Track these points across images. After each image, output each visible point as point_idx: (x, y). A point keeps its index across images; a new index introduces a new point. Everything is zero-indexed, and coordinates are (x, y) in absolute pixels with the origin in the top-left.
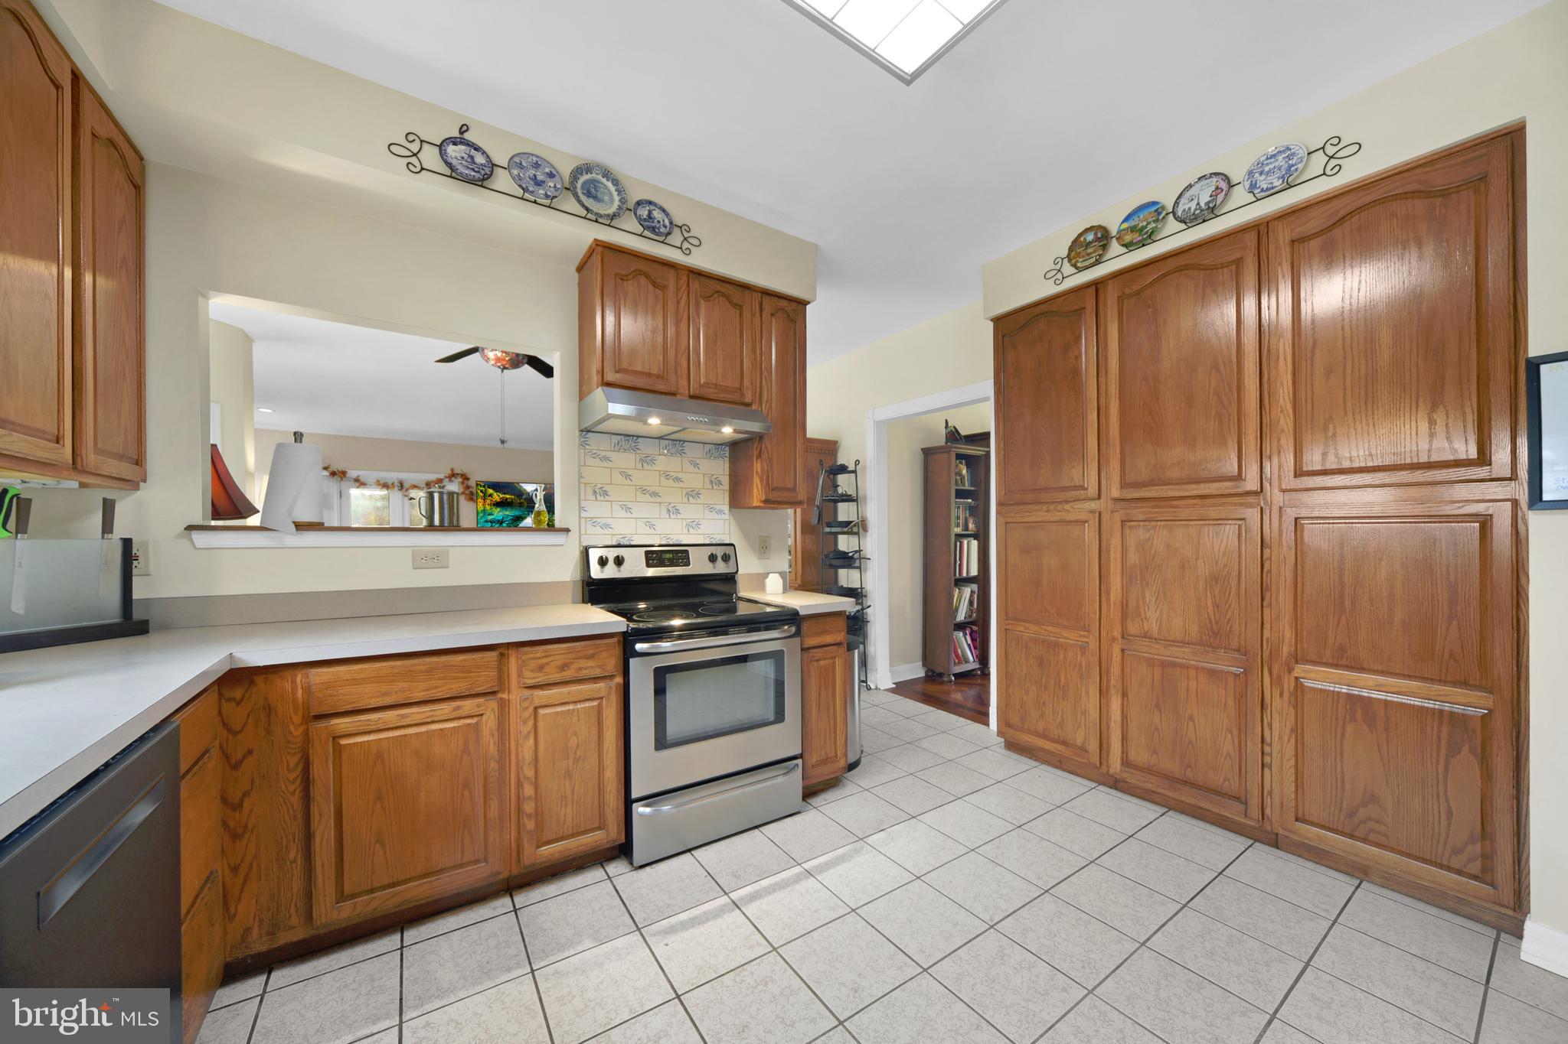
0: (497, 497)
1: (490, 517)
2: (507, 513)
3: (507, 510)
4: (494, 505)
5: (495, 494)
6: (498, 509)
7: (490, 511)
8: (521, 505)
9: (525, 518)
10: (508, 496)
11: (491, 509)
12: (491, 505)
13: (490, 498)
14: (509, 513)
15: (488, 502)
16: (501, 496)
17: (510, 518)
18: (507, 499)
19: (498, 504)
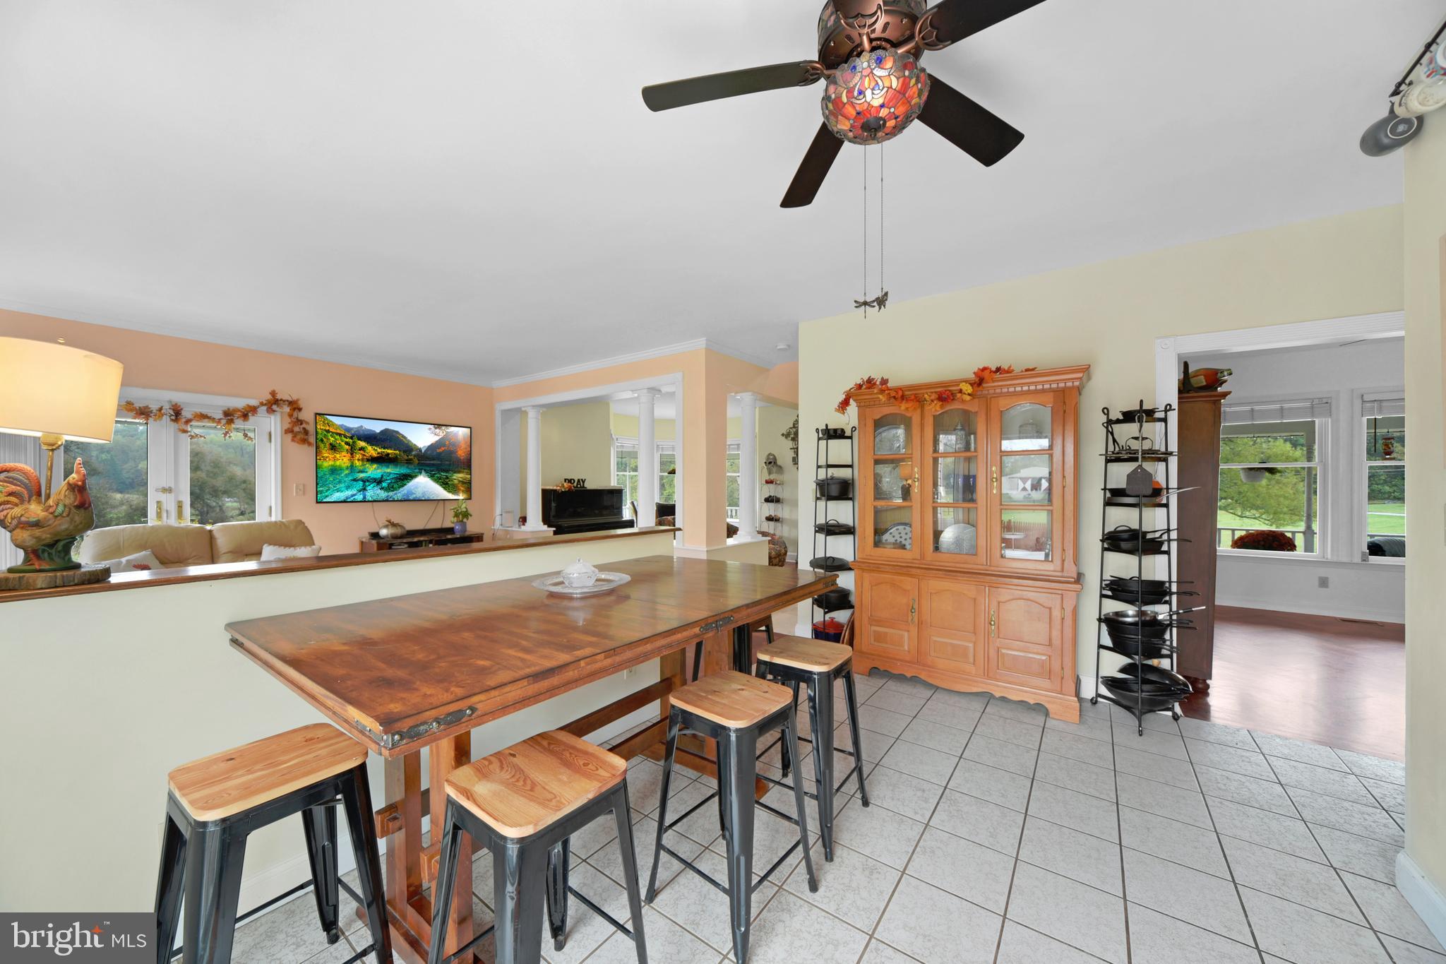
0: (372, 451)
1: (362, 475)
2: (389, 470)
3: (388, 467)
4: (368, 460)
5: (370, 448)
6: (375, 466)
7: (361, 468)
8: (409, 462)
9: (416, 476)
10: (389, 451)
11: (363, 465)
12: (363, 460)
13: (361, 452)
14: (392, 471)
15: (358, 456)
16: (379, 450)
17: (392, 476)
18: (388, 454)
19: (373, 460)
